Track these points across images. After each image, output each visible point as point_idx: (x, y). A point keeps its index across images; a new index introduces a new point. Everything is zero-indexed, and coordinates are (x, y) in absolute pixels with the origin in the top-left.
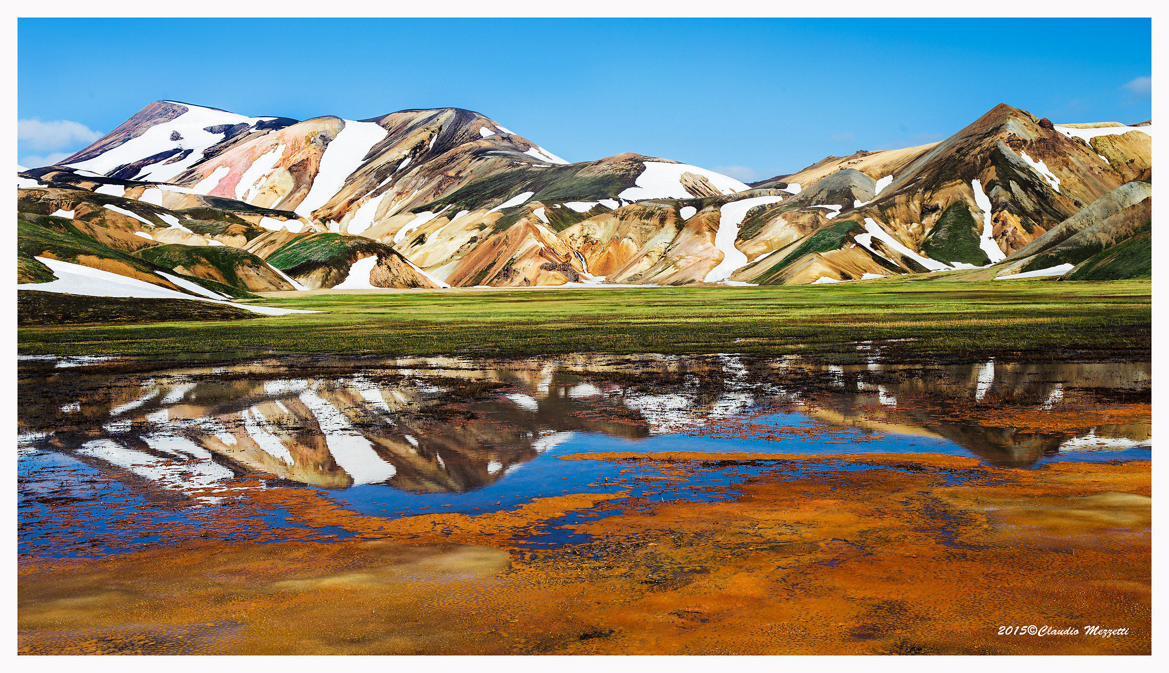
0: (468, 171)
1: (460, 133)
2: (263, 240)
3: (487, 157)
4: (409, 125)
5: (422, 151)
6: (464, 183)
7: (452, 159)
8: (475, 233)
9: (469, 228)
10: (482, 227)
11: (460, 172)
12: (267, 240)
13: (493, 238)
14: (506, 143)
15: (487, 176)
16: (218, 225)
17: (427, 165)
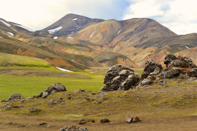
0: (150, 36)
1: (148, 25)
2: (94, 53)
3: (155, 32)
4: (135, 22)
5: (137, 30)
6: (148, 39)
7: (145, 32)
8: (150, 53)
9: (148, 52)
10: (152, 52)
11: (147, 36)
12: (95, 53)
13: (155, 55)
14: (161, 28)
15: (154, 37)
16: (83, 48)
17: (138, 33)
